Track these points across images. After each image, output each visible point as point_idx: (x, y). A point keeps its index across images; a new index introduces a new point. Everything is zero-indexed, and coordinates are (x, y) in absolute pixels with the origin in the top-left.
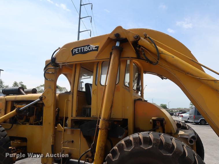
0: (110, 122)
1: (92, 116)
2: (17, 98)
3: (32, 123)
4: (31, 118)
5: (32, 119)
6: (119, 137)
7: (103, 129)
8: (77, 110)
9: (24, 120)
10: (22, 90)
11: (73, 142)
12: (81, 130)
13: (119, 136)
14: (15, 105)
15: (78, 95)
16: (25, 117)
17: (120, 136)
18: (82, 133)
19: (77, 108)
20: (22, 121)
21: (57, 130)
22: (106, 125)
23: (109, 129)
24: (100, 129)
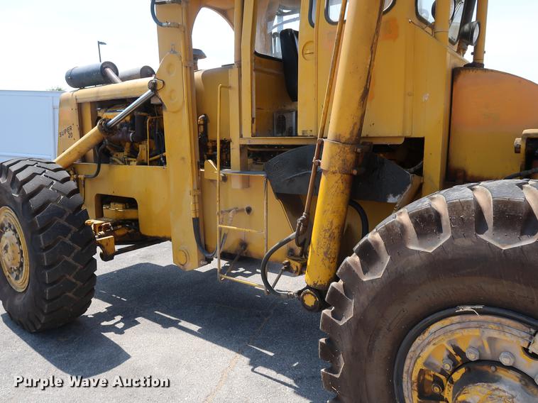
0: (359, 150)
1: (300, 133)
2: (100, 95)
3: (145, 161)
4: (140, 146)
5: (144, 149)
6: (391, 200)
7: (334, 173)
8: (254, 116)
9: (125, 153)
10: (109, 71)
11: (249, 210)
12: (267, 178)
13: (391, 195)
14: (100, 114)
15: (255, 69)
16: (128, 145)
17: (394, 196)
18: (271, 184)
19: (254, 110)
20: (121, 155)
21: (206, 177)
22: (343, 160)
23: (355, 172)
24: (326, 172)
